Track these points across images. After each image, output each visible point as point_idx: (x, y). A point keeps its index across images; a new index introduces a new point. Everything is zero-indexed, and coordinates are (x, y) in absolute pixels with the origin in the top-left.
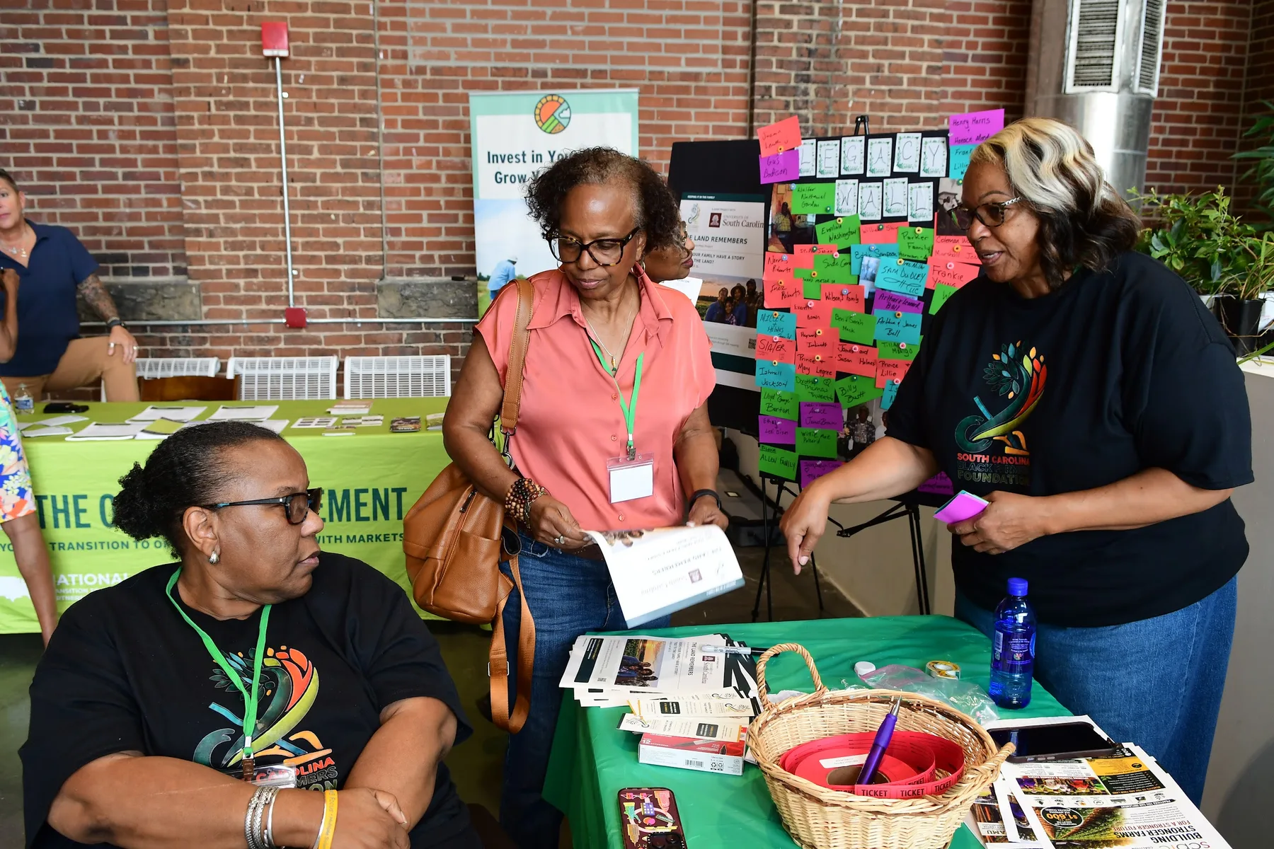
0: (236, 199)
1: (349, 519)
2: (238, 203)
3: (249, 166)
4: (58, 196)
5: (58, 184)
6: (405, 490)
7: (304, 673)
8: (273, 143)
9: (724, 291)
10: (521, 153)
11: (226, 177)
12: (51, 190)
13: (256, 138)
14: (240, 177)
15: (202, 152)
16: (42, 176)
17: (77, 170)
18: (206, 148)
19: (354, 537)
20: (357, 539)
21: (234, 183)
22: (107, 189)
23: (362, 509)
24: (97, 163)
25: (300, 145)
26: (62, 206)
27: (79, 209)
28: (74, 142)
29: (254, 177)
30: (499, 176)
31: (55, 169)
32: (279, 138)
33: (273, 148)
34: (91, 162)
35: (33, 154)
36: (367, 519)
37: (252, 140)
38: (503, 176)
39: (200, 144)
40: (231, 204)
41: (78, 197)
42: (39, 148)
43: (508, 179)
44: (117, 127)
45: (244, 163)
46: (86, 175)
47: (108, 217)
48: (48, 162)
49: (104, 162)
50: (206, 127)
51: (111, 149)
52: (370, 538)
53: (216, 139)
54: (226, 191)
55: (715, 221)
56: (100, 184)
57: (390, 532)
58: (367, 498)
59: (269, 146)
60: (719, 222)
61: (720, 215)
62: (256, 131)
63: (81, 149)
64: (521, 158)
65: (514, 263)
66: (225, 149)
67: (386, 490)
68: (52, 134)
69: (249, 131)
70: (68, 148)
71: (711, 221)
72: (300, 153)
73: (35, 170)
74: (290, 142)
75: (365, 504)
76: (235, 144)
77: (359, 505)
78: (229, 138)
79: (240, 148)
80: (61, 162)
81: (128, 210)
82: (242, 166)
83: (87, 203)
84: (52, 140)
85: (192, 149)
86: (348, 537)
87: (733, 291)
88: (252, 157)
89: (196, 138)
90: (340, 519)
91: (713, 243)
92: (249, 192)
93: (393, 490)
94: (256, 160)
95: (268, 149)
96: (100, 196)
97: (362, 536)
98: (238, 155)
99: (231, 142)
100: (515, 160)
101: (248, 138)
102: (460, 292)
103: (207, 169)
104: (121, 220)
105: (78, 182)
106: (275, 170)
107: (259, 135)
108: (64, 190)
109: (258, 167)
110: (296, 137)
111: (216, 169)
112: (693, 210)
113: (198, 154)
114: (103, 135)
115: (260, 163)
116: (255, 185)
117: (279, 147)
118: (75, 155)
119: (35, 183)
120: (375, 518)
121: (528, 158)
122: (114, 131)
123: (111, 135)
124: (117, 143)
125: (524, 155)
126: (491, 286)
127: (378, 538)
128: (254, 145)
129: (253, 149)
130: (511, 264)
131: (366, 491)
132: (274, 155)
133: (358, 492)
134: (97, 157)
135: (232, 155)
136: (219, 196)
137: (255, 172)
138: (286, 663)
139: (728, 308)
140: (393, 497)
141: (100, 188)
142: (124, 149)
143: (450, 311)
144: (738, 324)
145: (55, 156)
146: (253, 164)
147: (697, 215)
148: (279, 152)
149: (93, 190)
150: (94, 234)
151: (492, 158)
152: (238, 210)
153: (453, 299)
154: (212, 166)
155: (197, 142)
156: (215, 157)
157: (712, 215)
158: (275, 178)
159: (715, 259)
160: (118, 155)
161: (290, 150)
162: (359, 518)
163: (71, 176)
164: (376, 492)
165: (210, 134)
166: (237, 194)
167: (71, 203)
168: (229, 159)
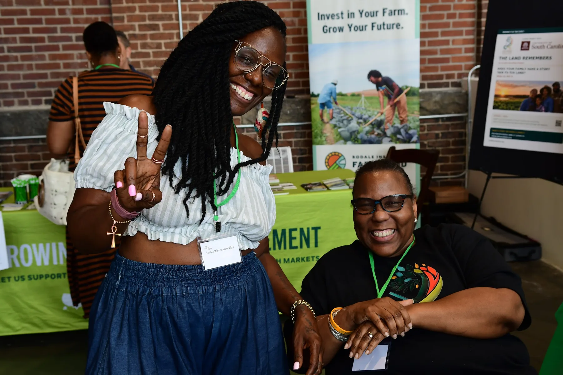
0: (150, 51)
1: (285, 248)
2: (151, 54)
3: (158, 29)
4: (34, 53)
5: (33, 45)
6: (319, 228)
7: (435, 278)
8: (173, 14)
9: (534, 91)
10: (340, 12)
11: (144, 37)
12: (29, 49)
13: (163, 10)
14: (153, 37)
15: (128, 21)
16: (23, 40)
17: (45, 35)
18: (131, 19)
19: (288, 259)
20: (290, 260)
21: (149, 41)
22: (65, 48)
23: (293, 241)
24: (59, 30)
25: (190, 15)
26: (36, 60)
27: (47, 61)
28: (44, 17)
29: (162, 36)
30: (325, 28)
31: (32, 35)
32: (178, 10)
33: (174, 17)
34: (54, 30)
35: (16, 25)
36: (296, 247)
37: (160, 12)
38: (328, 28)
39: (128, 16)
40: (147, 55)
41: (47, 54)
42: (20, 21)
43: (331, 30)
44: (71, 7)
45: (156, 27)
46: (51, 39)
47: (67, 66)
48: (26, 31)
49: (63, 30)
50: (130, 5)
51: (67, 21)
52: (298, 260)
53: (137, 12)
54: (144, 46)
55: (525, 46)
56: (61, 44)
57: (310, 255)
58: (296, 234)
59: (171, 16)
60: (528, 46)
61: (529, 43)
62: (163, 6)
63: (48, 21)
64: (340, 15)
65: (335, 84)
66: (143, 18)
67: (308, 229)
68: (29, 12)
69: (158, 7)
70: (39, 21)
71: (522, 46)
72: (191, 19)
73: (18, 36)
74: (185, 12)
75: (295, 238)
76: (149, 16)
77: (291, 238)
78: (146, 11)
79: (152, 18)
80: (36, 31)
81: (79, 61)
82: (154, 29)
83: (53, 57)
84: (29, 16)
85: (121, 19)
86: (285, 260)
87: (542, 90)
88: (160, 23)
89: (124, 12)
90: (280, 248)
91: (525, 61)
92: (159, 46)
93: (313, 228)
94: (163, 25)
95: (170, 18)
96: (61, 52)
97: (293, 259)
98: (152, 22)
99: (147, 14)
100: (336, 17)
101: (157, 11)
102: (293, 106)
103: (131, 32)
104: (75, 68)
105: (47, 43)
106: (175, 32)
107: (164, 8)
108: (38, 49)
109: (164, 29)
110: (188, 9)
111: (137, 32)
112: (508, 40)
113: (126, 23)
114: (62, 12)
115: (166, 27)
116: (162, 42)
117: (177, 16)
118: (44, 26)
119: (18, 44)
120: (301, 247)
121: (345, 15)
122: (69, 9)
123: (68, 12)
124: (71, 17)
125: (342, 14)
126: (320, 100)
127: (303, 259)
128: (161, 15)
129: (161, 18)
130: (333, 86)
131: (295, 229)
132: (174, 21)
133: (291, 230)
134: (59, 26)
135: (147, 22)
136: (140, 50)
137: (162, 34)
138: (426, 273)
139: (538, 101)
140: (312, 233)
141: (61, 47)
142: (76, 21)
143: (288, 118)
144: (546, 111)
145: (31, 27)
146: (161, 28)
147: (511, 43)
148: (178, 19)
149: (56, 48)
150: (58, 77)
151: (321, 17)
152: (152, 58)
153: (289, 110)
154: (135, 30)
155: (125, 15)
156: (136, 24)
157: (523, 43)
158: (175, 37)
159: (526, 71)
160: (72, 25)
161: (185, 18)
162: (291, 247)
163: (42, 40)
164: (302, 230)
165: (133, 9)
166: (151, 48)
167: (42, 57)
168: (145, 25)
